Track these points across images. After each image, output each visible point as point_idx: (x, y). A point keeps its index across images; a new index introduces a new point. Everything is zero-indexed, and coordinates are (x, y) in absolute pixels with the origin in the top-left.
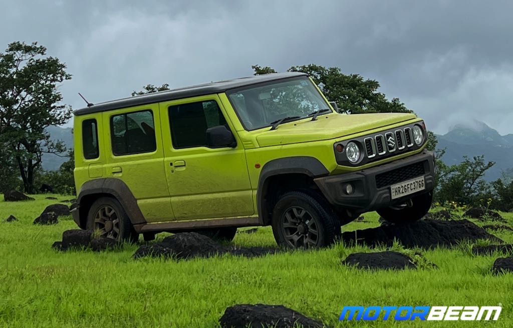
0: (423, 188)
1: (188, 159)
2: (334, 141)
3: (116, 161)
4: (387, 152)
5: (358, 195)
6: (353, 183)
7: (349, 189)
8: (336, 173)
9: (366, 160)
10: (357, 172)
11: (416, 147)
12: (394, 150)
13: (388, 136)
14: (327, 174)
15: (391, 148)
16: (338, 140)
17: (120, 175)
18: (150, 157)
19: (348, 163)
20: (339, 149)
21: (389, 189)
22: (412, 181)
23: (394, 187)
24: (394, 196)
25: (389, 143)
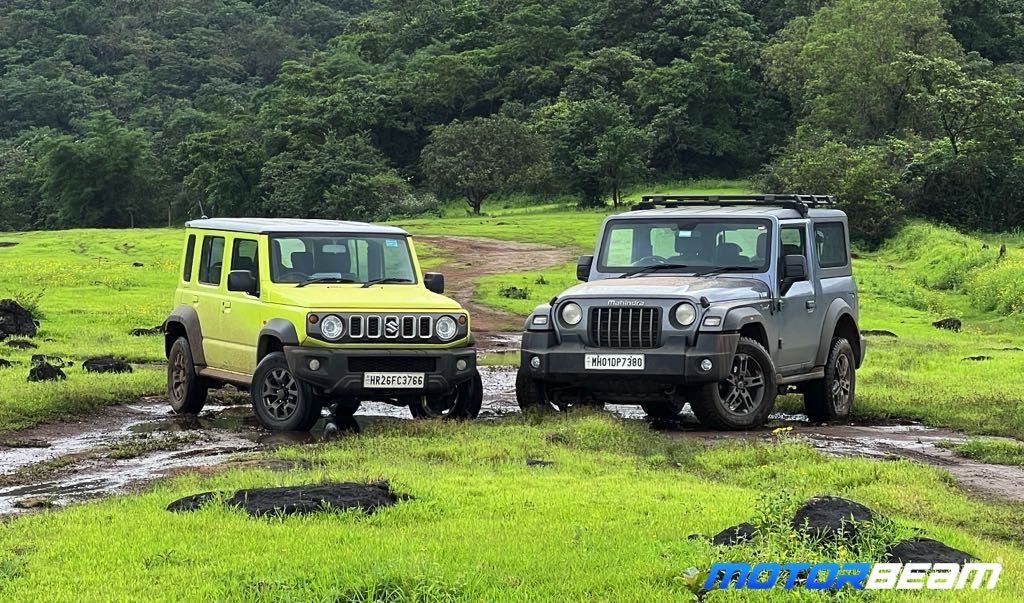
0: (422, 386)
1: (232, 302)
2: (309, 310)
4: (382, 336)
5: (324, 373)
6: (321, 359)
7: (314, 364)
8: (306, 344)
9: (344, 339)
10: (329, 349)
11: (436, 339)
12: (396, 337)
14: (297, 344)
15: (389, 333)
16: (314, 310)
17: (197, 305)
19: (320, 337)
20: (314, 319)
21: (363, 375)
22: (402, 375)
23: (369, 375)
24: (367, 384)
25: (388, 327)
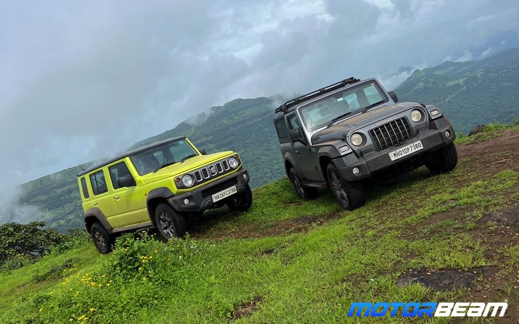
0: (236, 192)
1: (120, 194)
2: (174, 177)
3: (95, 198)
6: (189, 198)
7: (186, 201)
8: (178, 194)
9: (196, 184)
10: (191, 192)
11: (232, 169)
12: (216, 174)
13: (210, 168)
14: (173, 196)
15: (213, 174)
16: (176, 176)
17: (98, 205)
18: (106, 195)
19: (184, 187)
20: (178, 181)
21: (211, 197)
23: (214, 196)
25: (211, 171)
